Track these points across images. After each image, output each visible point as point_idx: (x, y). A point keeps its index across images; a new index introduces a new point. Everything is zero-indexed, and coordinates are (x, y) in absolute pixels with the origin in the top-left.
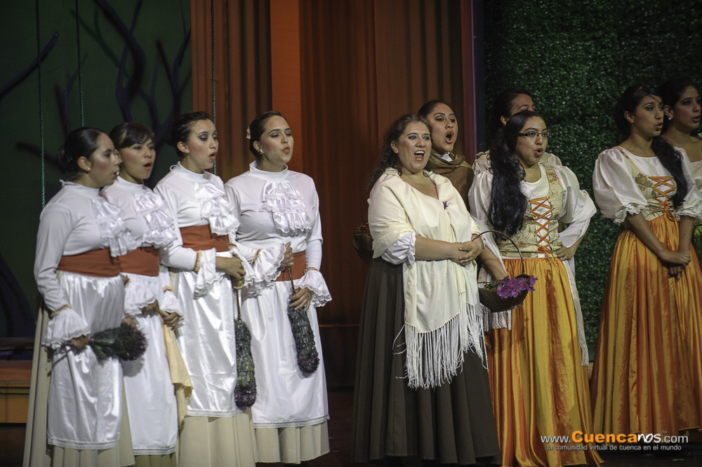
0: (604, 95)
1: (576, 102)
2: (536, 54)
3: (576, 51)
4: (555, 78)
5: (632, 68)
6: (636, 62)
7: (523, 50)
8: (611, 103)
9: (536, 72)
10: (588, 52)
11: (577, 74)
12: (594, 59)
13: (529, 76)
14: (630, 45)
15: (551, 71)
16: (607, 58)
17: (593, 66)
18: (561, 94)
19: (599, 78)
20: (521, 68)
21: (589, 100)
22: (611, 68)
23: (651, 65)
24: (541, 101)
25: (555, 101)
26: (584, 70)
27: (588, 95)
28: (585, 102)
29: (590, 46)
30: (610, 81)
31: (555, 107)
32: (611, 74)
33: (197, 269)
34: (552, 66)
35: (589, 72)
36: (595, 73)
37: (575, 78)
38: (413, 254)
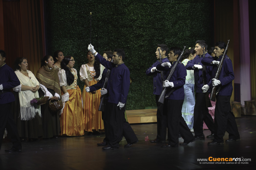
2: (59, 43)
3: (69, 42)
5: (81, 46)
6: (82, 45)
7: (57, 42)
9: (60, 47)
10: (71, 43)
12: (73, 44)
15: (63, 47)
16: (75, 44)
19: (74, 48)
20: (56, 46)
21: (72, 53)
23: (85, 45)
26: (70, 47)
28: (71, 54)
29: (72, 41)
32: (77, 48)
35: (72, 47)
38: (21, 89)
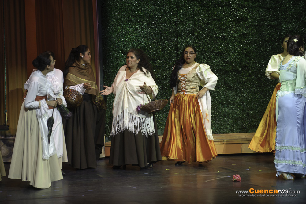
0: (143, 44)
1: (133, 47)
2: (119, 30)
3: (133, 29)
4: (126, 38)
5: (152, 35)
6: (153, 33)
7: (115, 28)
8: (145, 47)
9: (120, 36)
10: (137, 30)
11: (133, 37)
12: (139, 32)
13: (117, 38)
14: (151, 27)
15: (125, 36)
16: (144, 32)
17: (139, 34)
18: (128, 44)
19: (141, 39)
20: (114, 35)
21: (138, 46)
22: (145, 35)
23: (158, 34)
24: (122, 46)
25: (126, 46)
26: (136, 36)
27: (138, 44)
28: (136, 47)
29: (138, 27)
30: (145, 40)
31: (126, 48)
32: (145, 37)
34: (125, 34)
35: (138, 37)
36: (140, 37)
37: (133, 38)
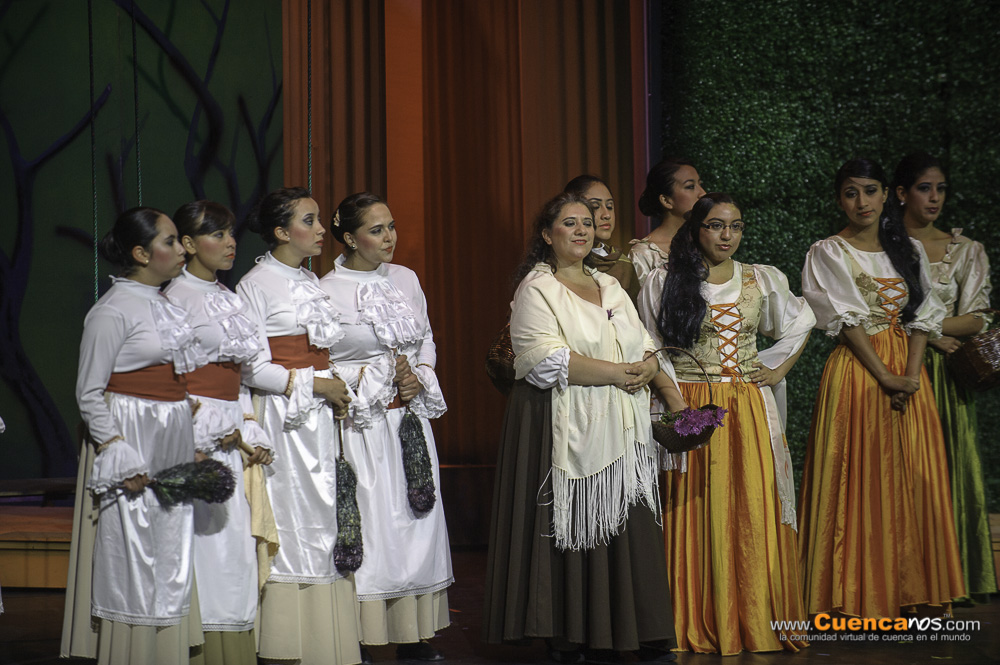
0: (815, 171)
1: (779, 180)
2: (727, 118)
3: (780, 114)
4: (752, 149)
5: (851, 137)
6: (856, 130)
7: (711, 112)
8: (823, 182)
9: (728, 140)
10: (794, 116)
11: (780, 144)
12: (802, 126)
13: (718, 146)
14: (848, 108)
15: (747, 139)
16: (818, 125)
17: (801, 135)
18: (759, 169)
19: (808, 150)
20: (708, 136)
21: (796, 178)
22: (823, 137)
23: (874, 134)
24: (734, 177)
25: (751, 179)
26: (789, 139)
27: (794, 171)
28: (790, 180)
29: (797, 108)
30: (822, 154)
31: (752, 186)
32: (824, 145)
33: (288, 393)
34: (749, 133)
35: (796, 141)
36: (803, 143)
37: (778, 149)
38: (565, 376)
